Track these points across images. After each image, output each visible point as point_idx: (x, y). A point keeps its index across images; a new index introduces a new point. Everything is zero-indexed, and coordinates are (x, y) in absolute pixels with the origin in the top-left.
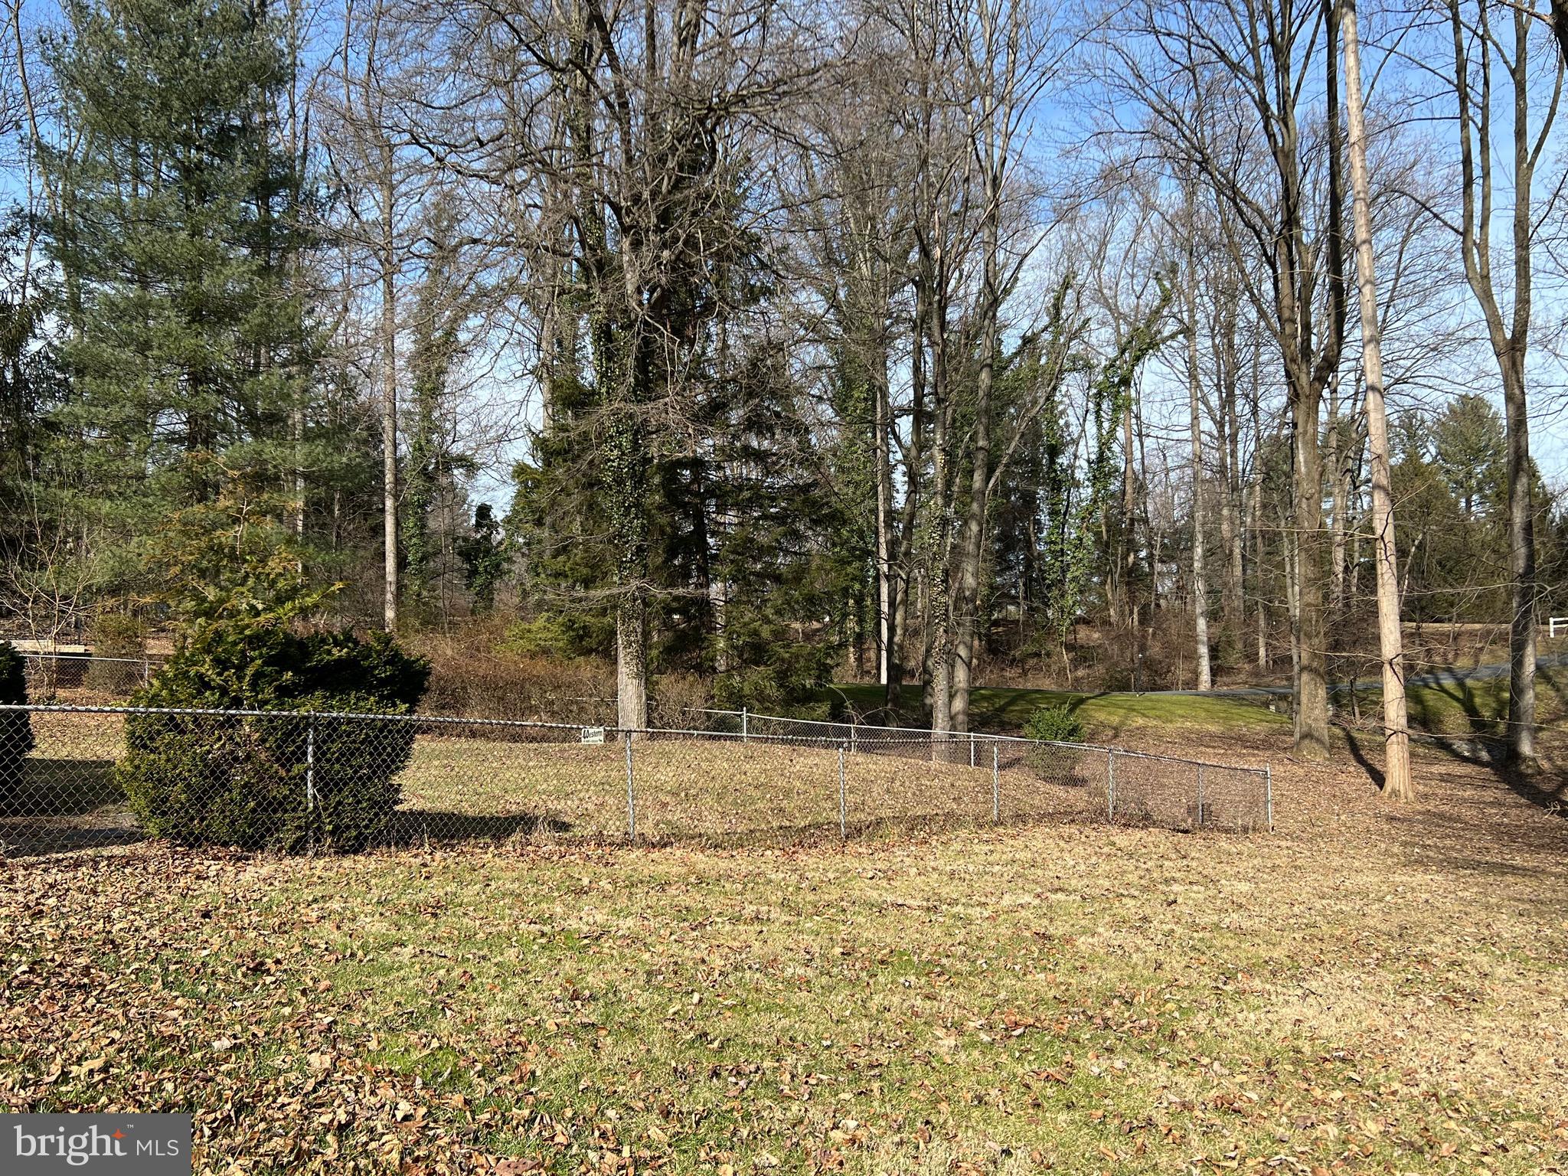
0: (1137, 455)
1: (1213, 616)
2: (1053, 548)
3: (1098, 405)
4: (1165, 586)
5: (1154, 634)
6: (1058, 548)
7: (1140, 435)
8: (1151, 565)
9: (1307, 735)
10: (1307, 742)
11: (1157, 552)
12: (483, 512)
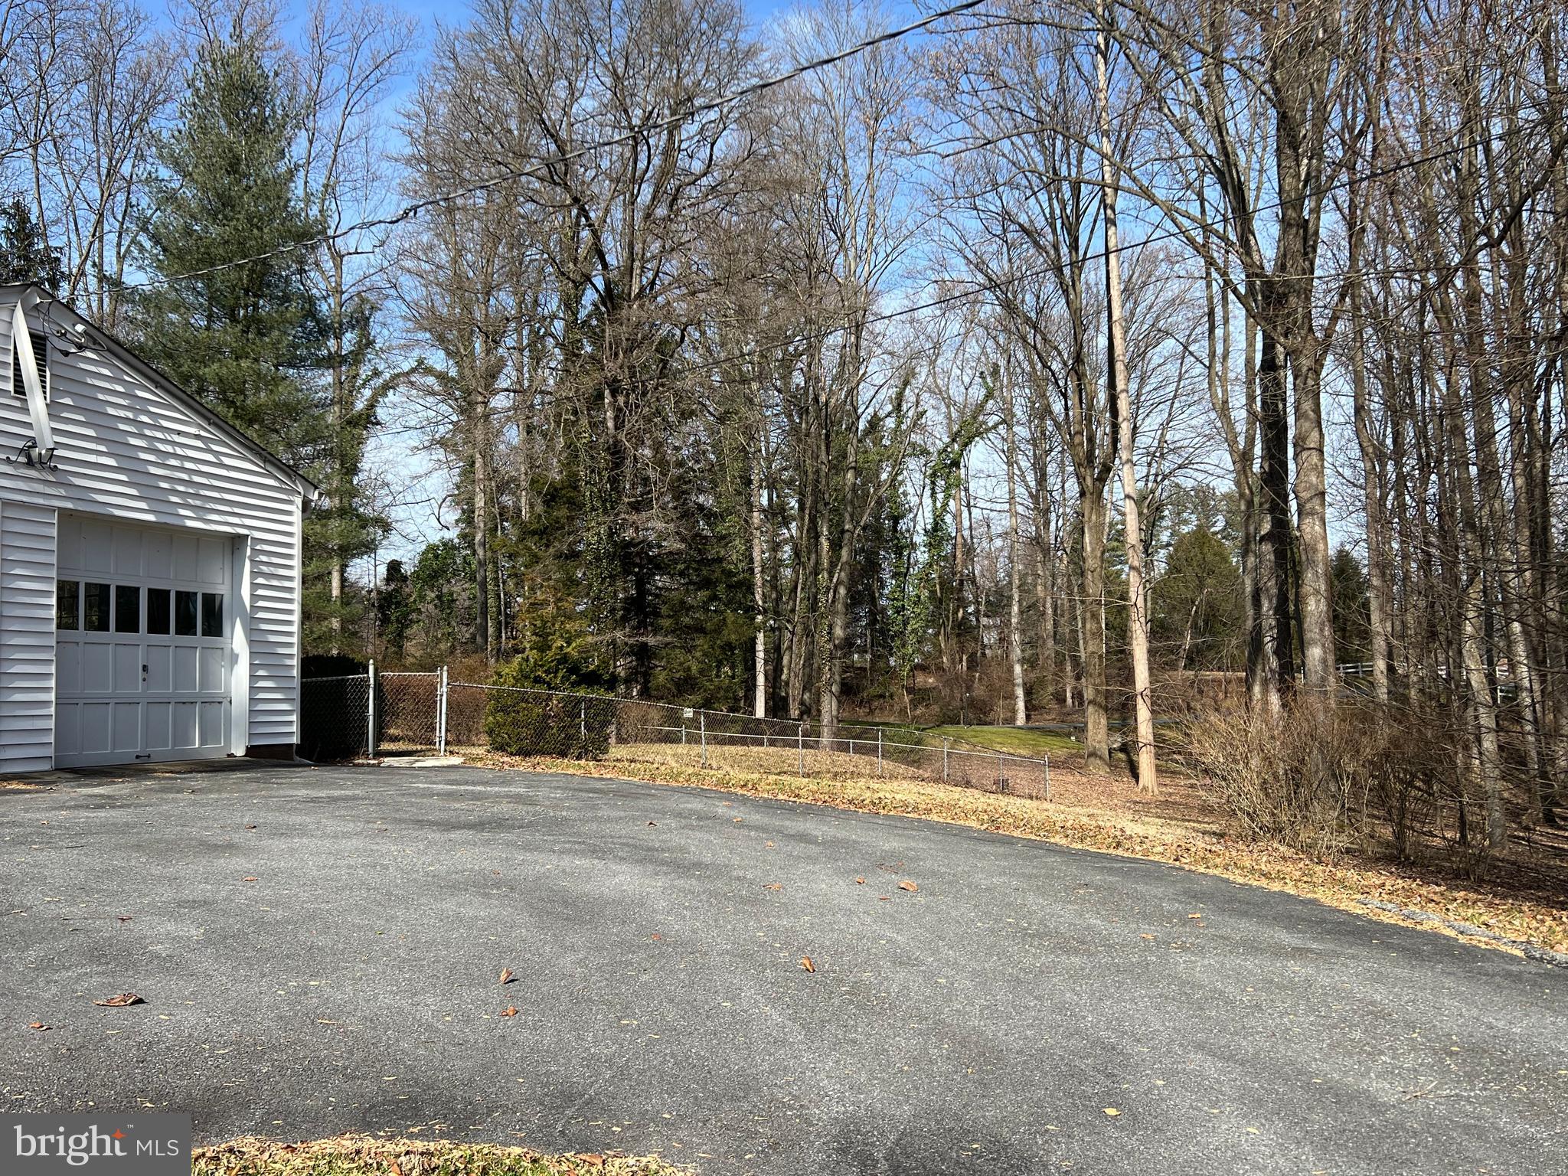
0: (966, 524)
1: (1030, 662)
2: (896, 603)
3: (933, 483)
4: (990, 638)
5: (980, 679)
6: (900, 604)
7: (968, 506)
8: (978, 620)
9: (1093, 754)
10: (1092, 759)
11: (982, 608)
12: (394, 567)
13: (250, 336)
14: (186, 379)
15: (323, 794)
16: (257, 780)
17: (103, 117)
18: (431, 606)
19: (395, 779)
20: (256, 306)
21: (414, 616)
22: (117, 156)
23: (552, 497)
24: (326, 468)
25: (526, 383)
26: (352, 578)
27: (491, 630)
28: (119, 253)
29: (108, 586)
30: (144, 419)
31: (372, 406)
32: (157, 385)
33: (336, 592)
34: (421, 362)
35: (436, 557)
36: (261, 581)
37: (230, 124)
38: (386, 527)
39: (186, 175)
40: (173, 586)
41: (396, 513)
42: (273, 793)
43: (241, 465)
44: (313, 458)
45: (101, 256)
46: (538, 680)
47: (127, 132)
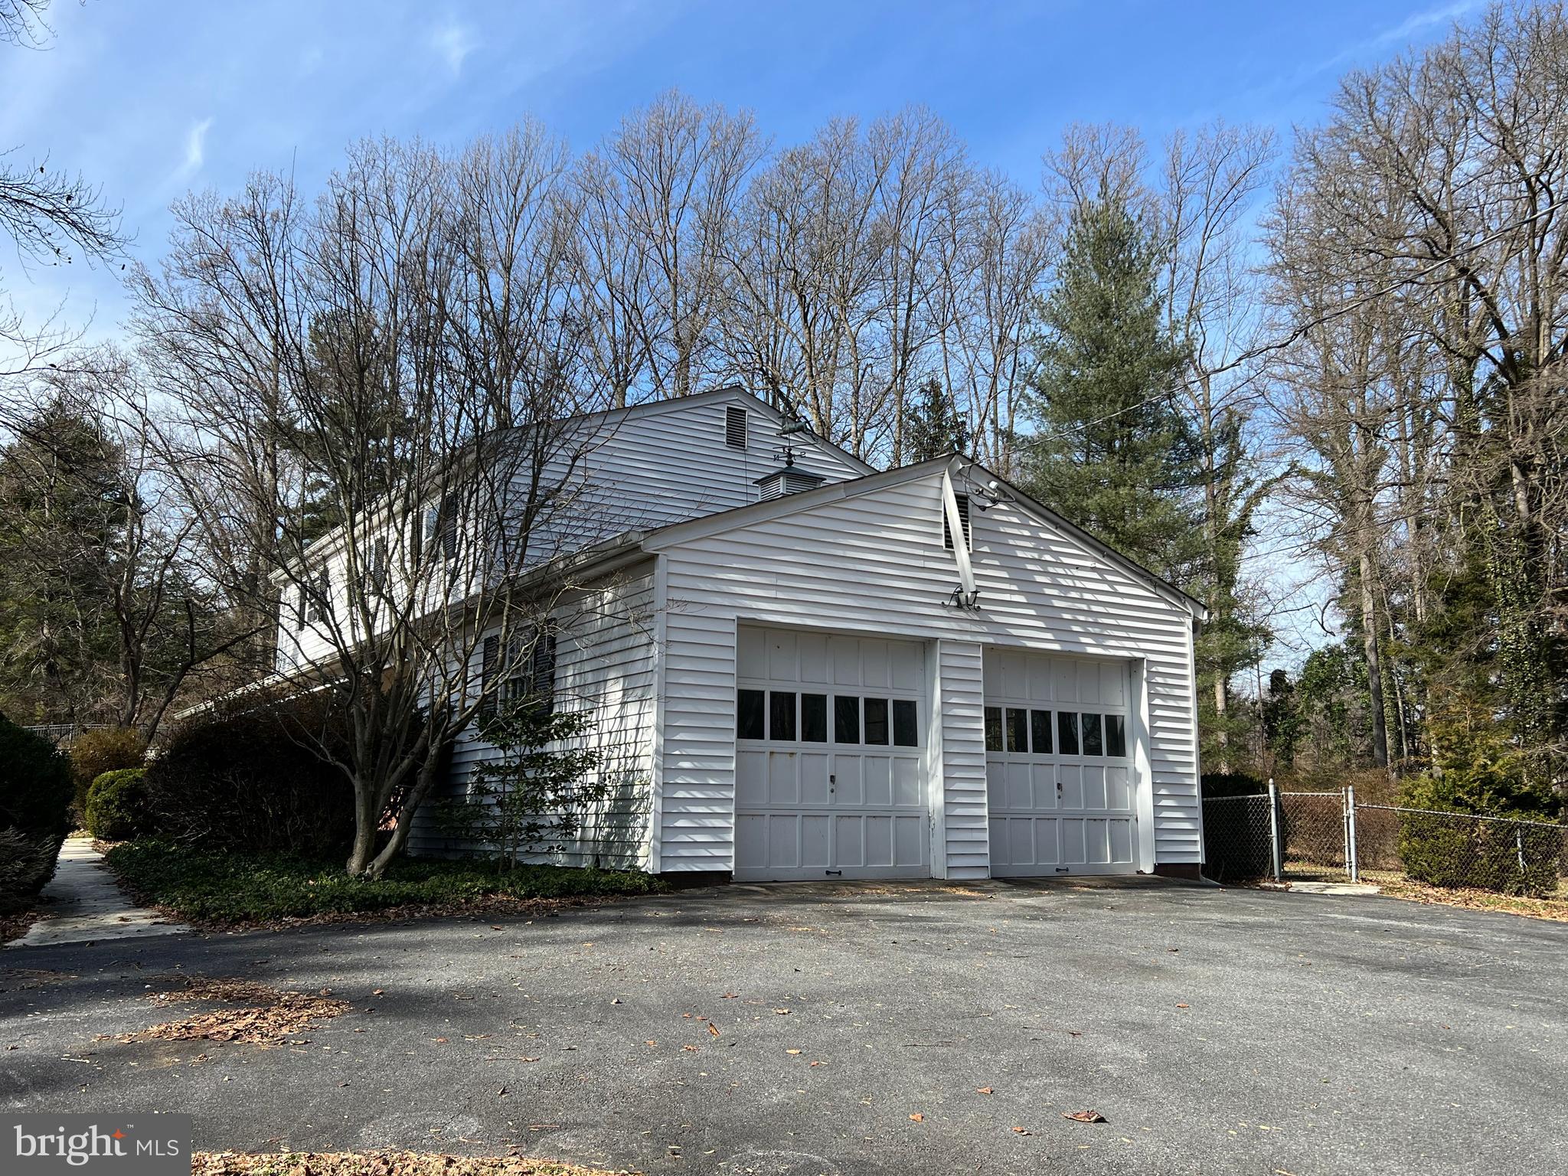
12: (1278, 677)
13: (1127, 465)
14: (1071, 512)
15: (1237, 919)
16: (1169, 900)
17: (994, 294)
18: (1320, 718)
19: (1308, 907)
20: (1130, 437)
21: (1302, 727)
22: (1006, 324)
23: (1454, 594)
24: (1205, 581)
25: (1412, 472)
26: (1234, 690)
27: (1389, 742)
28: (1009, 407)
29: (1025, 711)
30: (1048, 557)
31: (1245, 515)
32: (1057, 526)
33: (1220, 705)
34: (1293, 465)
35: (1322, 665)
36: (1158, 701)
37: (1101, 274)
38: (1268, 637)
39: (1064, 328)
40: (1079, 708)
41: (1276, 622)
42: (1187, 915)
43: (1133, 592)
44: (1190, 574)
45: (996, 414)
46: (1458, 802)
47: (1014, 301)
